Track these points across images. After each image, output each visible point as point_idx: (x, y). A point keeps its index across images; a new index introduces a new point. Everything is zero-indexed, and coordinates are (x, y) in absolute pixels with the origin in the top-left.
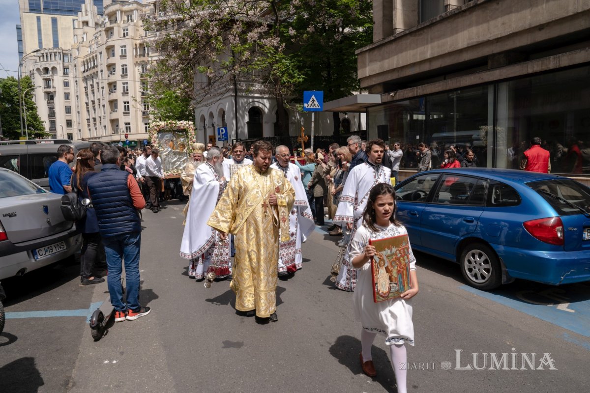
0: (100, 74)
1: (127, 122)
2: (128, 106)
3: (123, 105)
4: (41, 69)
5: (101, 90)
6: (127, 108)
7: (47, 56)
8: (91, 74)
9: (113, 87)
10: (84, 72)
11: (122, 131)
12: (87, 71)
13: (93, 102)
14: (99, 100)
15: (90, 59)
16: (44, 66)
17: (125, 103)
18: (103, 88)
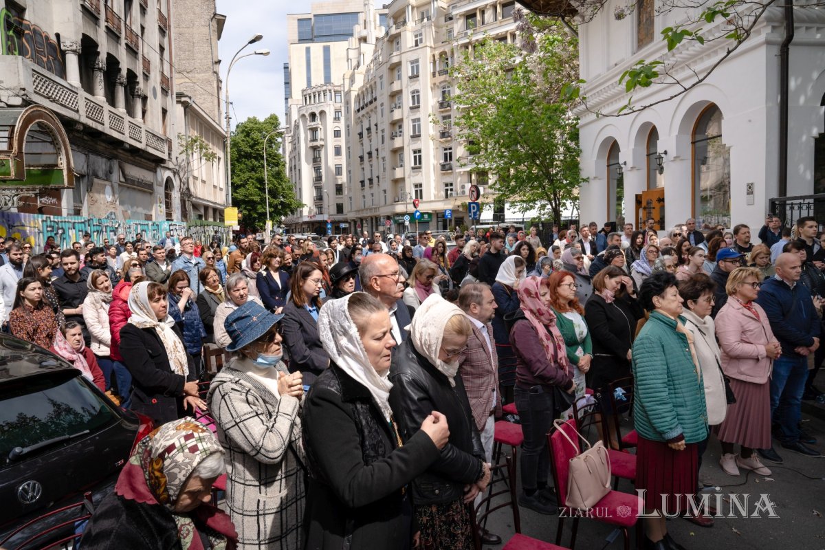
0: (379, 109)
1: (418, 182)
2: (420, 156)
3: (412, 155)
4: (307, 115)
5: (380, 134)
6: (418, 160)
7: (314, 96)
8: (367, 113)
9: (397, 127)
10: (358, 110)
11: (409, 197)
12: (363, 108)
13: (370, 154)
14: (377, 150)
15: (367, 89)
16: (310, 111)
17: (415, 152)
18: (383, 131)
